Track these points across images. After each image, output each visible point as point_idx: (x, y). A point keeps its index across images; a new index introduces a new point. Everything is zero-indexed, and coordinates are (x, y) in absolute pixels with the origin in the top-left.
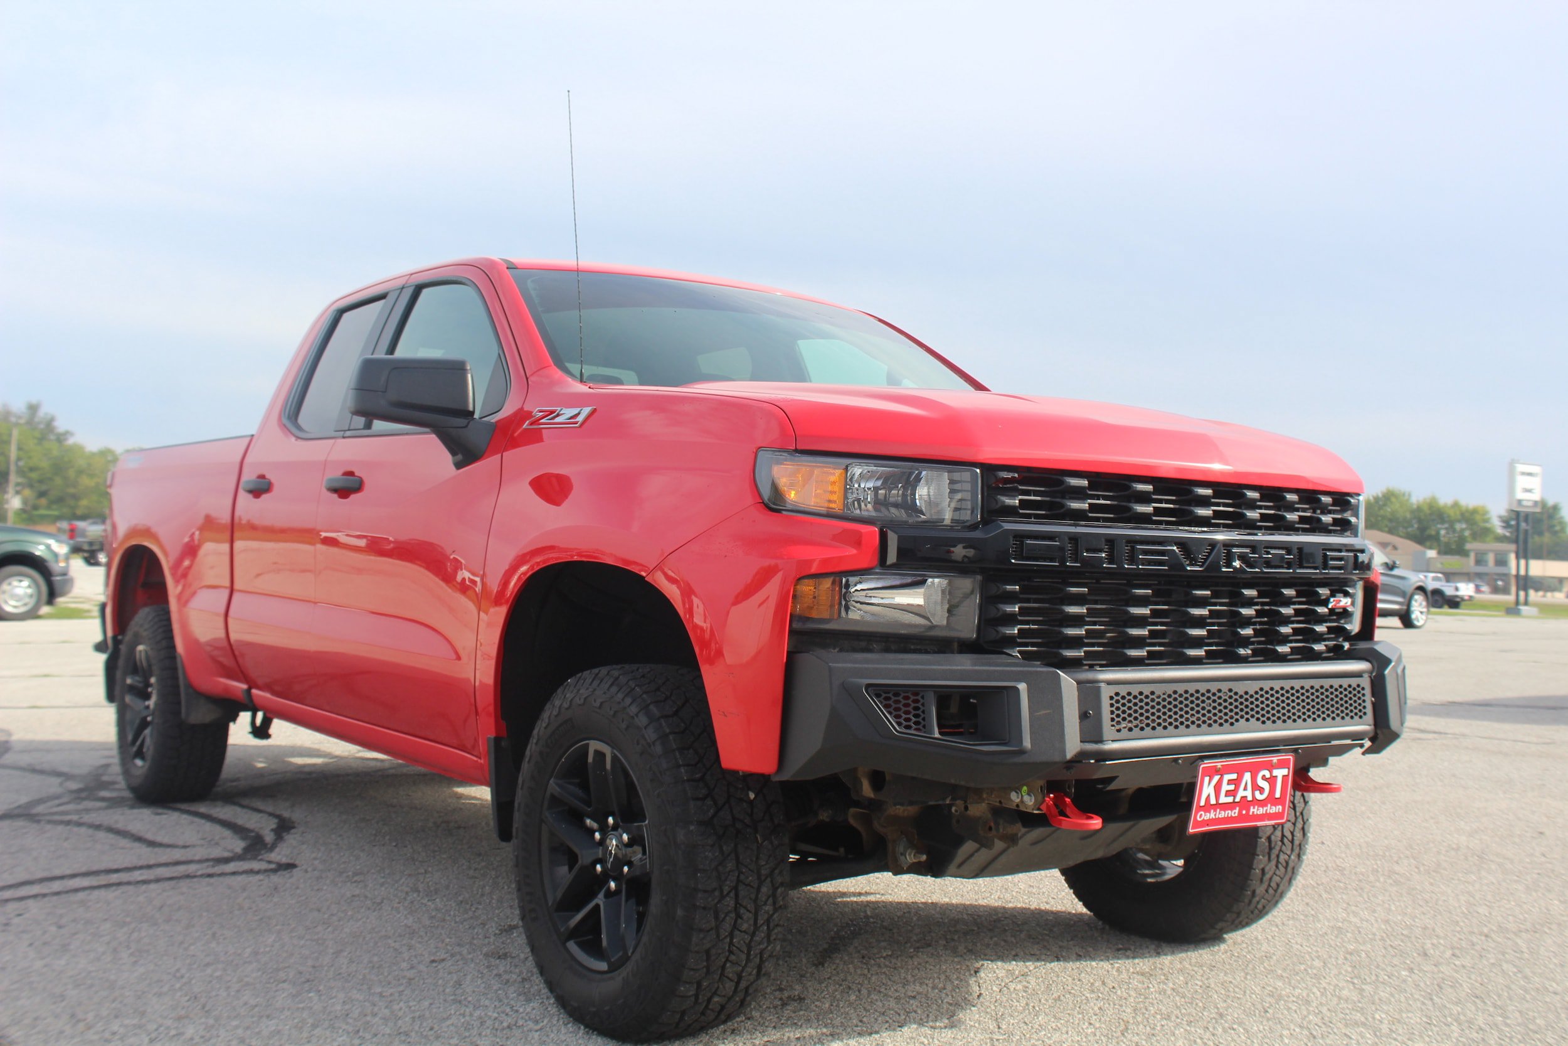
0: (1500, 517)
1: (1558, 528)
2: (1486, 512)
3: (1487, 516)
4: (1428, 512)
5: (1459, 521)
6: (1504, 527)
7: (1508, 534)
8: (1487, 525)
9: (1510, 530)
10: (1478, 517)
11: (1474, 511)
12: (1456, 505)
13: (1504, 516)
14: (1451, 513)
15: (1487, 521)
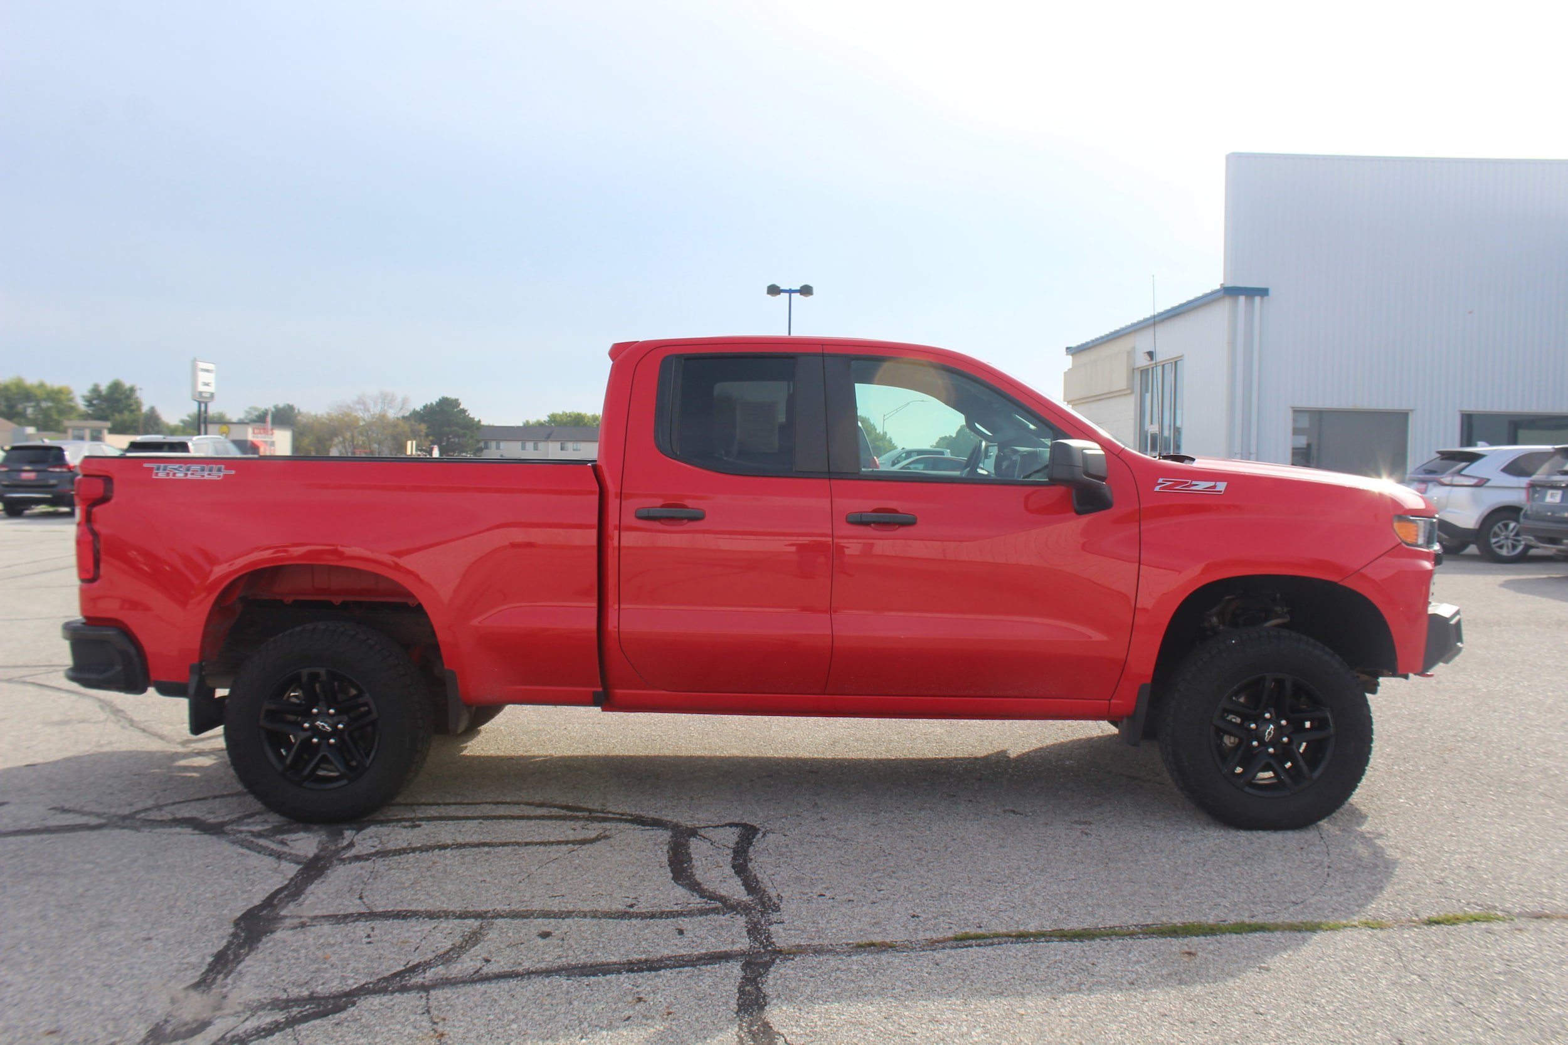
0: (84, 397)
1: (133, 407)
2: (69, 392)
3: (71, 396)
4: (15, 391)
5: (45, 400)
6: (88, 406)
7: (90, 412)
8: (72, 404)
9: (92, 408)
10: (63, 397)
11: (60, 392)
12: (42, 385)
13: (87, 396)
14: (38, 392)
15: (71, 400)
